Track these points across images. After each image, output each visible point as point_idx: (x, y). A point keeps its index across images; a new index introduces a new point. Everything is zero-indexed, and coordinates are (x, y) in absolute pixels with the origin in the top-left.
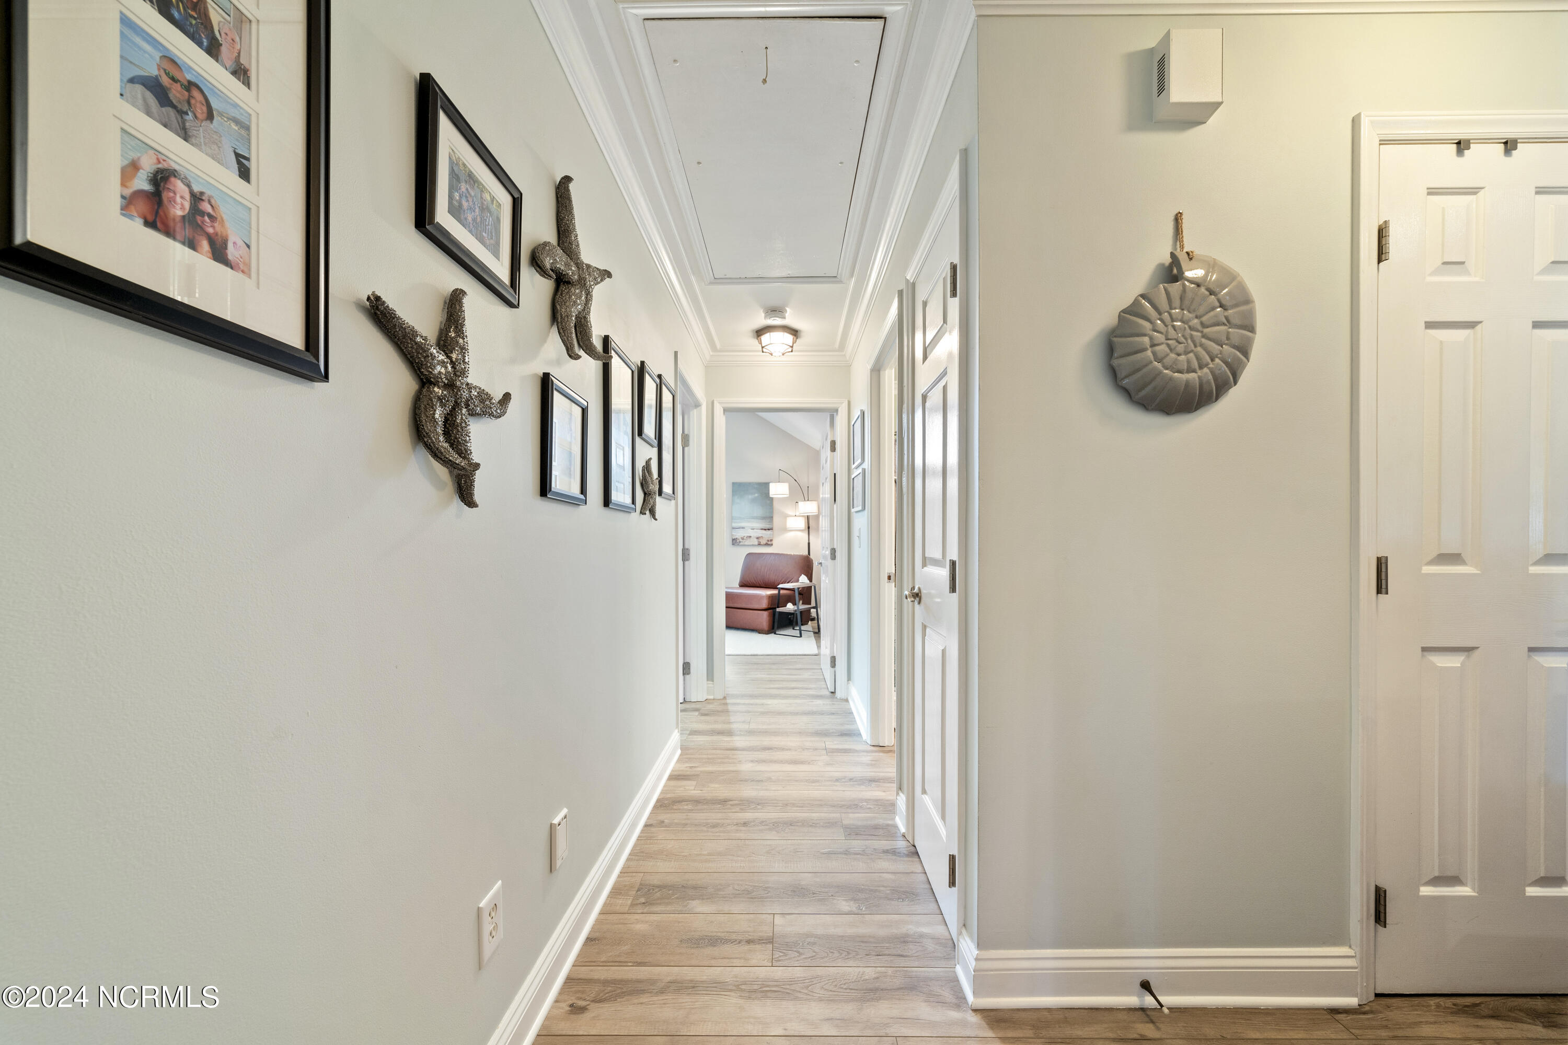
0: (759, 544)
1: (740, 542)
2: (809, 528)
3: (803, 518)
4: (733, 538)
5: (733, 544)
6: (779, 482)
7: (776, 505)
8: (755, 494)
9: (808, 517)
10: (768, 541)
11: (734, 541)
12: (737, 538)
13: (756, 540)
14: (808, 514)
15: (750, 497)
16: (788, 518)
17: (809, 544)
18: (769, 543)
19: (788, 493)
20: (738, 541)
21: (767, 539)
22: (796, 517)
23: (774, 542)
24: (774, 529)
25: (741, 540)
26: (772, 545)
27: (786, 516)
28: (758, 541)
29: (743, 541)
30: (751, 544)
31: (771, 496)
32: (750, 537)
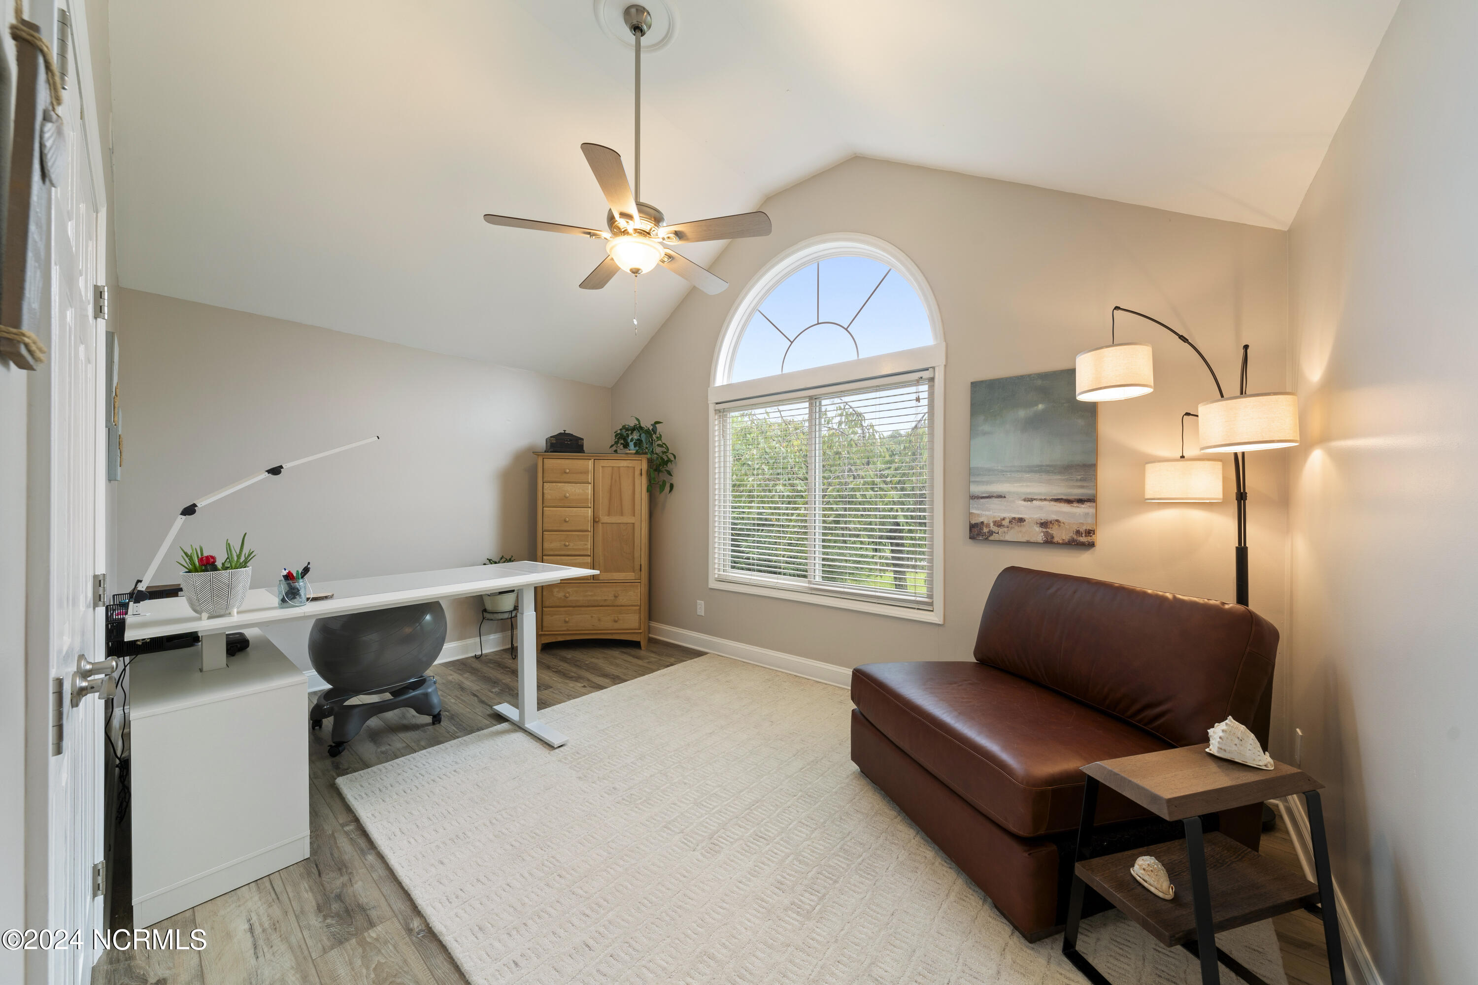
0: (1049, 542)
1: (991, 533)
2: (1241, 497)
3: (1219, 465)
4: (973, 522)
5: (972, 538)
6: (1113, 344)
7: (1106, 428)
8: (1037, 405)
9: (1239, 462)
10: (1078, 532)
11: (975, 530)
12: (982, 523)
13: (1038, 529)
14: (1239, 449)
15: (1022, 413)
16: (1149, 467)
17: (1242, 554)
18: (1083, 539)
19: (1151, 382)
20: (985, 530)
21: (1075, 528)
22: (1182, 463)
23: (1100, 538)
24: (1100, 498)
25: (994, 528)
26: (1092, 545)
27: (1144, 461)
28: (1046, 534)
29: (1001, 530)
30: (1024, 540)
31: (1081, 398)
32: (1021, 520)
